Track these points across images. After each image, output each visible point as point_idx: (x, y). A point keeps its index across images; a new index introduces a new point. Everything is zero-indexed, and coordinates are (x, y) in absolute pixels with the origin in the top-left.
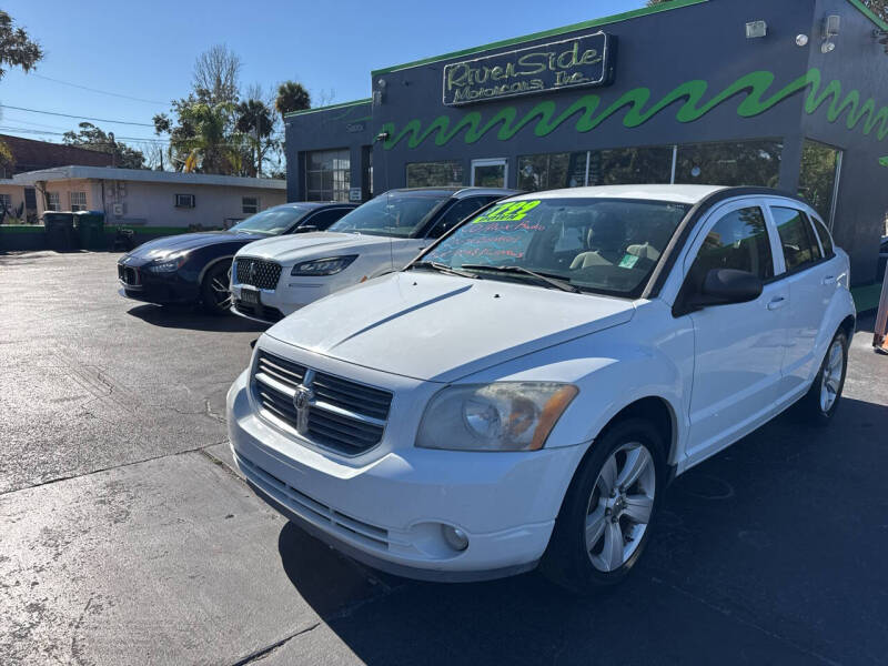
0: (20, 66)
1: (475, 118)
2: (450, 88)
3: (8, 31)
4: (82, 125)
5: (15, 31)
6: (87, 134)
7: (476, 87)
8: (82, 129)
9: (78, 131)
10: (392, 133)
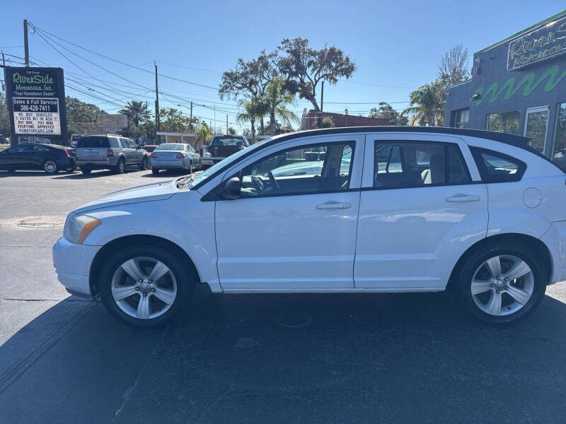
0: (345, 76)
1: (530, 76)
2: (512, 58)
3: (341, 59)
4: (380, 104)
5: (344, 58)
6: (382, 108)
7: (527, 55)
8: (381, 106)
9: (378, 107)
10: (481, 94)
